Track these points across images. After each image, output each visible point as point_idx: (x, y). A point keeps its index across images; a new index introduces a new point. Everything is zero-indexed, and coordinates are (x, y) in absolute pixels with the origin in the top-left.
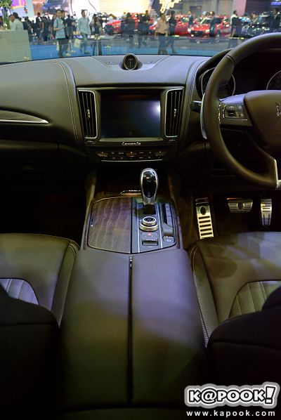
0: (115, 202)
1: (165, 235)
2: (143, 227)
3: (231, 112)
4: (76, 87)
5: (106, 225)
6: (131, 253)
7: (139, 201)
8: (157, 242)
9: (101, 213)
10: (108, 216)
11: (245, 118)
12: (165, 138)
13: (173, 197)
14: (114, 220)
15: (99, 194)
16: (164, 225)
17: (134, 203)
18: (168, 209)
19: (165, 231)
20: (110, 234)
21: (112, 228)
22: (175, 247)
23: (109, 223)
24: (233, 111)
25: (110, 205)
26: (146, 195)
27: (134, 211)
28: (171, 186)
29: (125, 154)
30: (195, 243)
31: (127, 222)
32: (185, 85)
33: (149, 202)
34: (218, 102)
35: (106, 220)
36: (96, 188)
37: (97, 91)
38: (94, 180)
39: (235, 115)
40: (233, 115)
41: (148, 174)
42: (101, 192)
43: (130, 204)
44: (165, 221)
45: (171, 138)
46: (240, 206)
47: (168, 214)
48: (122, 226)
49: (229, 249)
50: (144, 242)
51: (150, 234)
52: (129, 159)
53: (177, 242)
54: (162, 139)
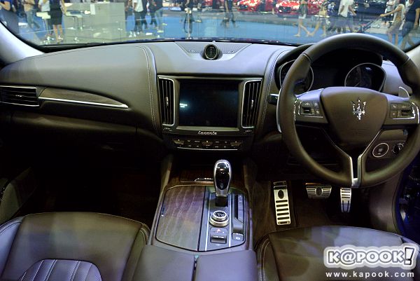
0: (188, 191)
1: (235, 231)
2: (213, 222)
3: (306, 109)
4: (157, 74)
5: (176, 216)
6: (198, 251)
7: (212, 190)
8: (225, 240)
9: (173, 202)
10: (180, 206)
11: (321, 115)
12: (241, 128)
13: (247, 187)
14: (185, 211)
15: (173, 180)
16: (235, 219)
17: (207, 193)
18: (240, 201)
19: (235, 226)
20: (179, 227)
21: (182, 219)
22: (243, 246)
23: (180, 213)
24: (309, 108)
25: (183, 193)
26: (219, 187)
27: (206, 202)
28: (245, 176)
29: (200, 143)
30: (267, 236)
31: (198, 214)
32: (263, 77)
33: (222, 195)
34: (294, 99)
35: (177, 211)
36: (171, 173)
37: (177, 79)
38: (170, 165)
39: (310, 112)
40: (308, 112)
41: (222, 166)
42: (175, 177)
43: (203, 193)
44: (236, 216)
45: (247, 129)
46: (319, 191)
47: (240, 207)
48: (192, 219)
49: (303, 243)
50: (212, 239)
51: (219, 230)
52: (205, 148)
53: (246, 240)
54: (237, 130)
